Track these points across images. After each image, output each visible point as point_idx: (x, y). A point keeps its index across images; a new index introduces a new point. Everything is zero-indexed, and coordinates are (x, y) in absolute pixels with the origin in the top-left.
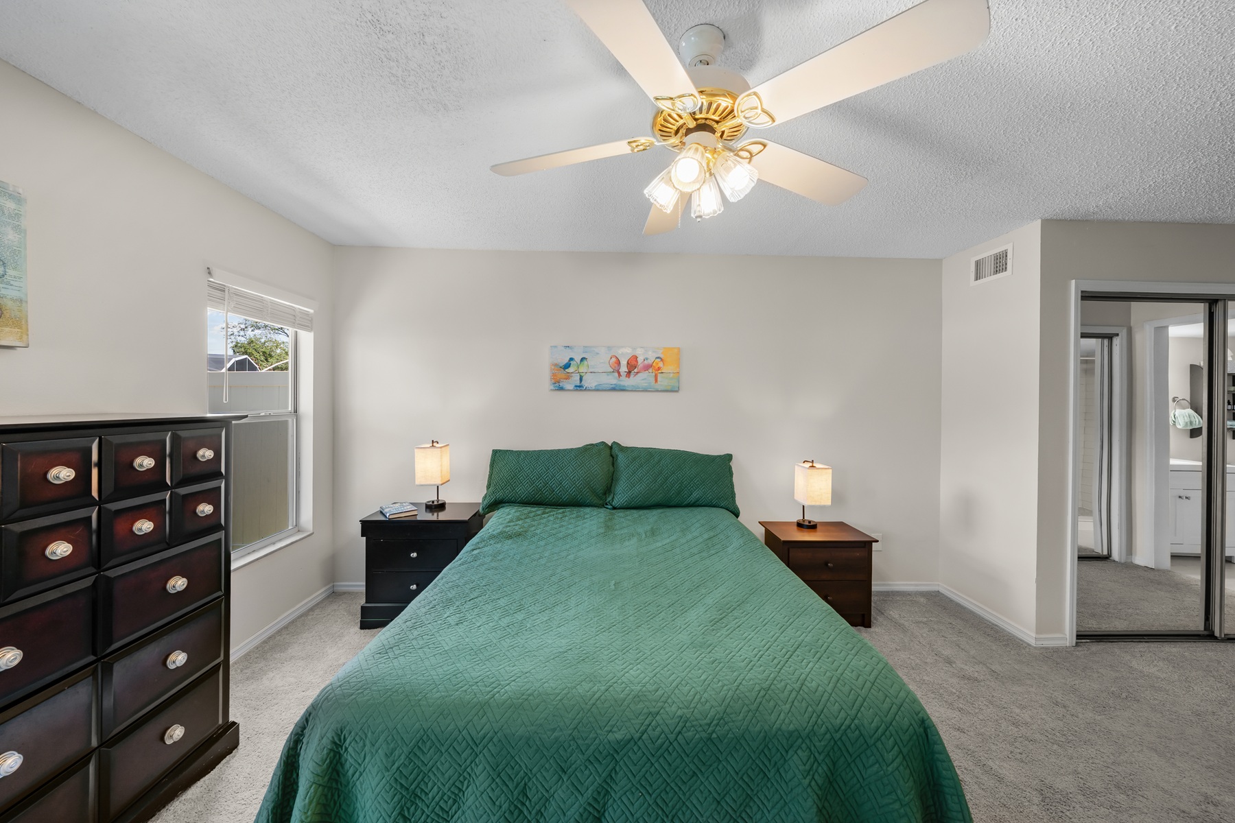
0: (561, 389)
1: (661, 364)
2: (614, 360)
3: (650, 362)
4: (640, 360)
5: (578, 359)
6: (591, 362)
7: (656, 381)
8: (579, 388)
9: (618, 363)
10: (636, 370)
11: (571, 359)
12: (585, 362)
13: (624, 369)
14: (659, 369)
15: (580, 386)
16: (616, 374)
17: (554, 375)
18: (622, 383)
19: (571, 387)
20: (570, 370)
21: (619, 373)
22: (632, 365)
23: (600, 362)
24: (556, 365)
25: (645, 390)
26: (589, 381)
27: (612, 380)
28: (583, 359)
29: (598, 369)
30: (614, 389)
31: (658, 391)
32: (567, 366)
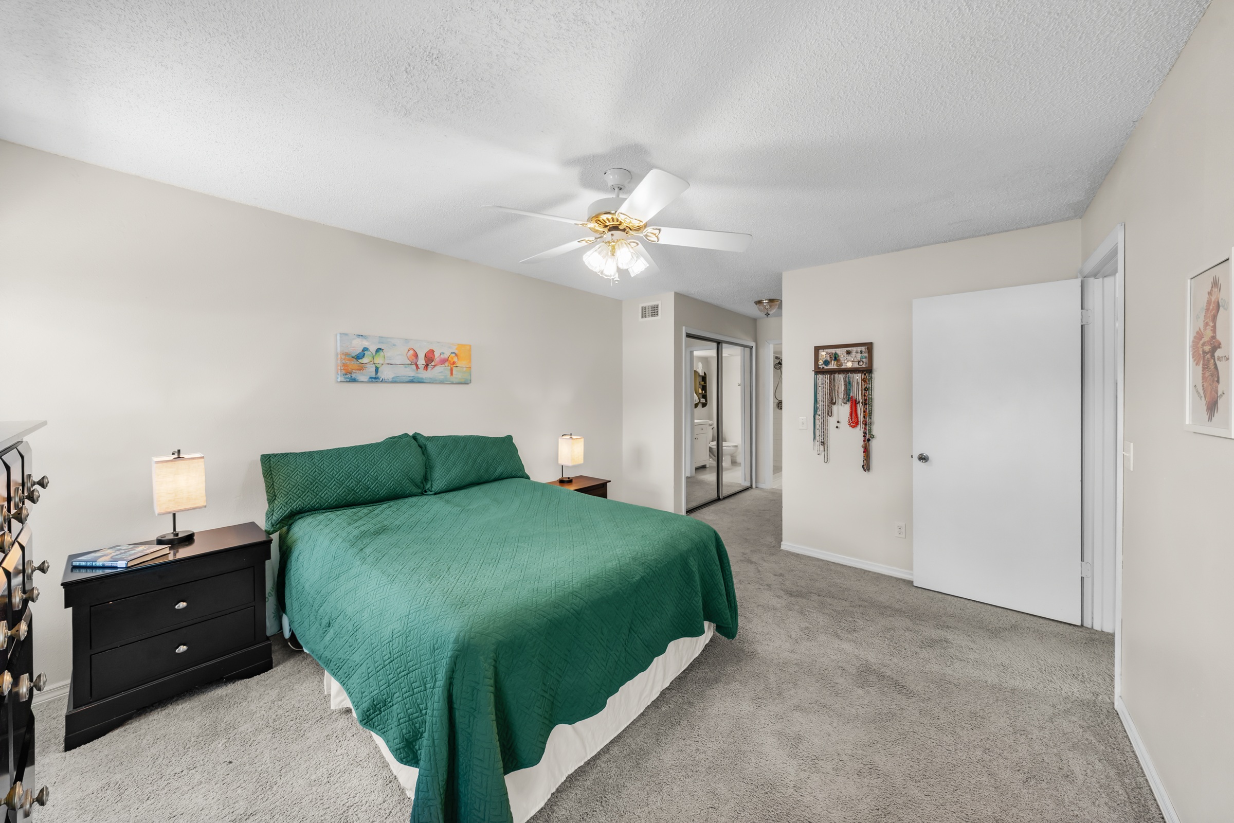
0: (354, 380)
1: (455, 359)
2: (411, 352)
3: (446, 356)
4: (437, 354)
5: (373, 349)
6: (388, 353)
7: (452, 374)
8: (375, 379)
9: (416, 355)
10: (433, 364)
11: (365, 349)
12: (381, 353)
13: (421, 362)
14: (454, 363)
15: (375, 378)
16: (414, 367)
17: (344, 365)
18: (420, 376)
19: (365, 379)
20: (365, 360)
21: (417, 366)
22: (429, 358)
23: (397, 355)
24: (347, 354)
25: (442, 383)
26: (386, 373)
27: (410, 372)
28: (378, 350)
29: (395, 361)
30: (412, 381)
31: (453, 383)
32: (359, 357)
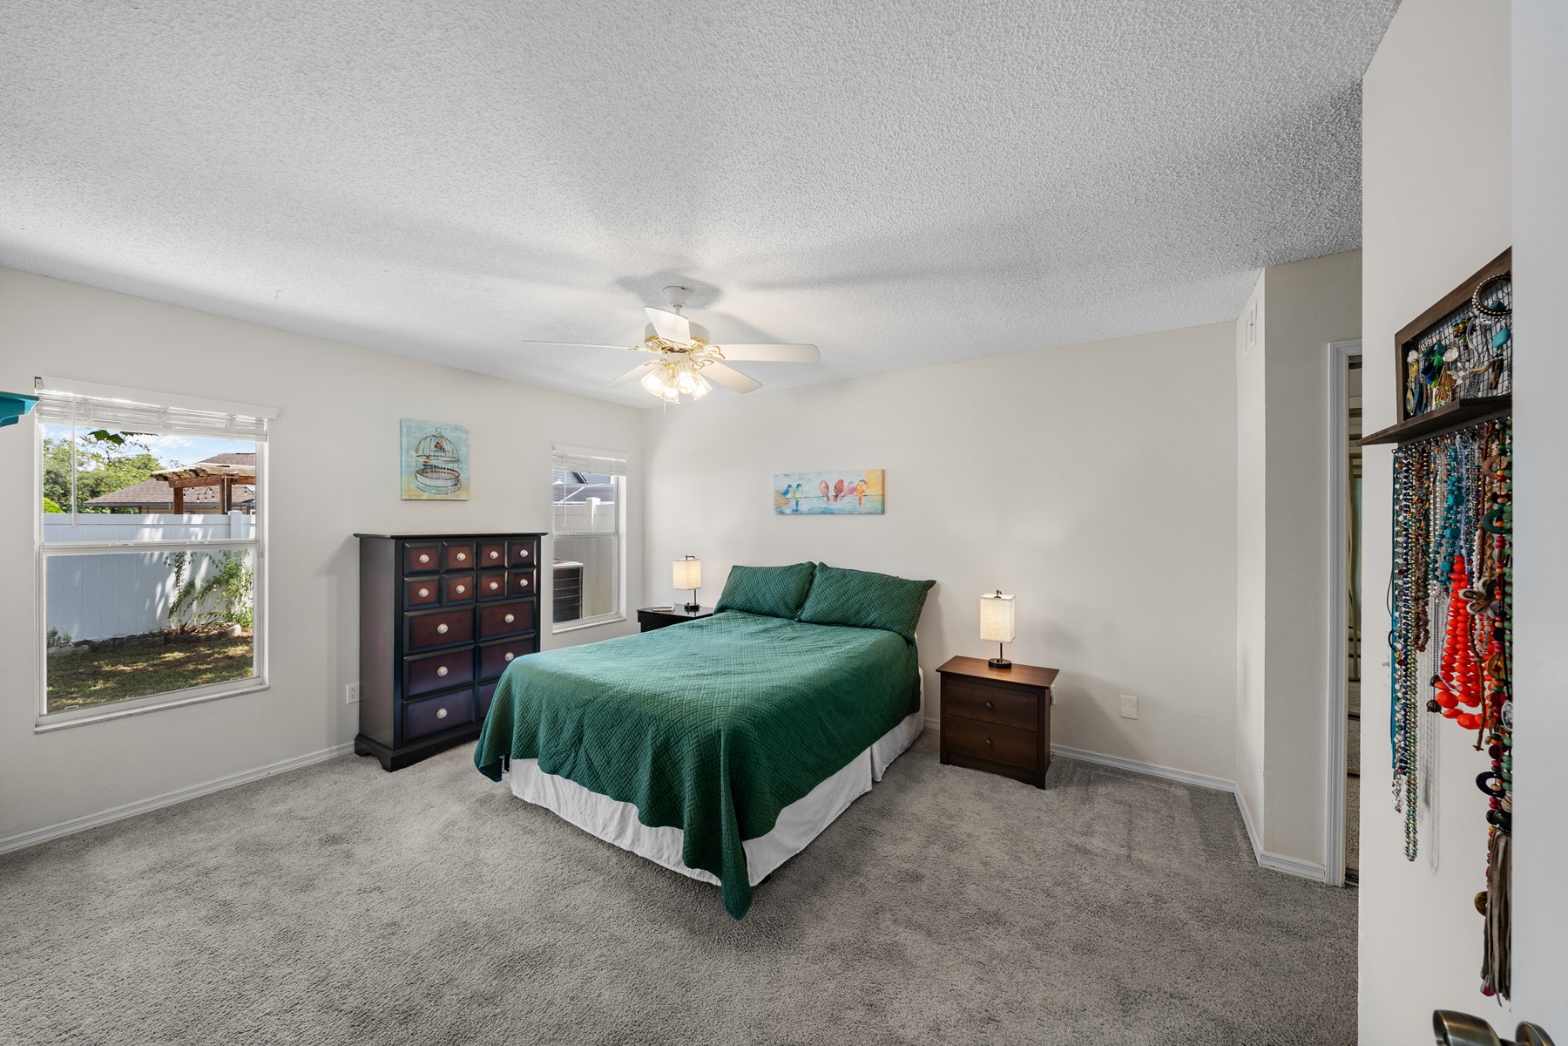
0: (782, 513)
1: (864, 488)
2: (823, 484)
3: (854, 485)
4: (846, 484)
5: (794, 486)
6: (804, 488)
7: (860, 503)
8: (796, 512)
9: (827, 487)
10: (842, 494)
11: (790, 486)
12: (800, 488)
13: (832, 493)
14: (863, 491)
15: (797, 511)
16: (825, 498)
17: (776, 501)
18: (831, 507)
19: (788, 511)
20: (789, 496)
21: (828, 497)
22: (839, 489)
23: (812, 489)
24: (778, 492)
25: (850, 513)
26: (804, 507)
27: (822, 504)
28: (798, 485)
29: (811, 495)
30: (825, 512)
31: (862, 514)
32: (786, 492)
